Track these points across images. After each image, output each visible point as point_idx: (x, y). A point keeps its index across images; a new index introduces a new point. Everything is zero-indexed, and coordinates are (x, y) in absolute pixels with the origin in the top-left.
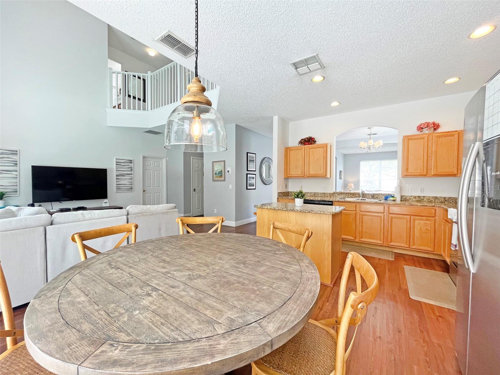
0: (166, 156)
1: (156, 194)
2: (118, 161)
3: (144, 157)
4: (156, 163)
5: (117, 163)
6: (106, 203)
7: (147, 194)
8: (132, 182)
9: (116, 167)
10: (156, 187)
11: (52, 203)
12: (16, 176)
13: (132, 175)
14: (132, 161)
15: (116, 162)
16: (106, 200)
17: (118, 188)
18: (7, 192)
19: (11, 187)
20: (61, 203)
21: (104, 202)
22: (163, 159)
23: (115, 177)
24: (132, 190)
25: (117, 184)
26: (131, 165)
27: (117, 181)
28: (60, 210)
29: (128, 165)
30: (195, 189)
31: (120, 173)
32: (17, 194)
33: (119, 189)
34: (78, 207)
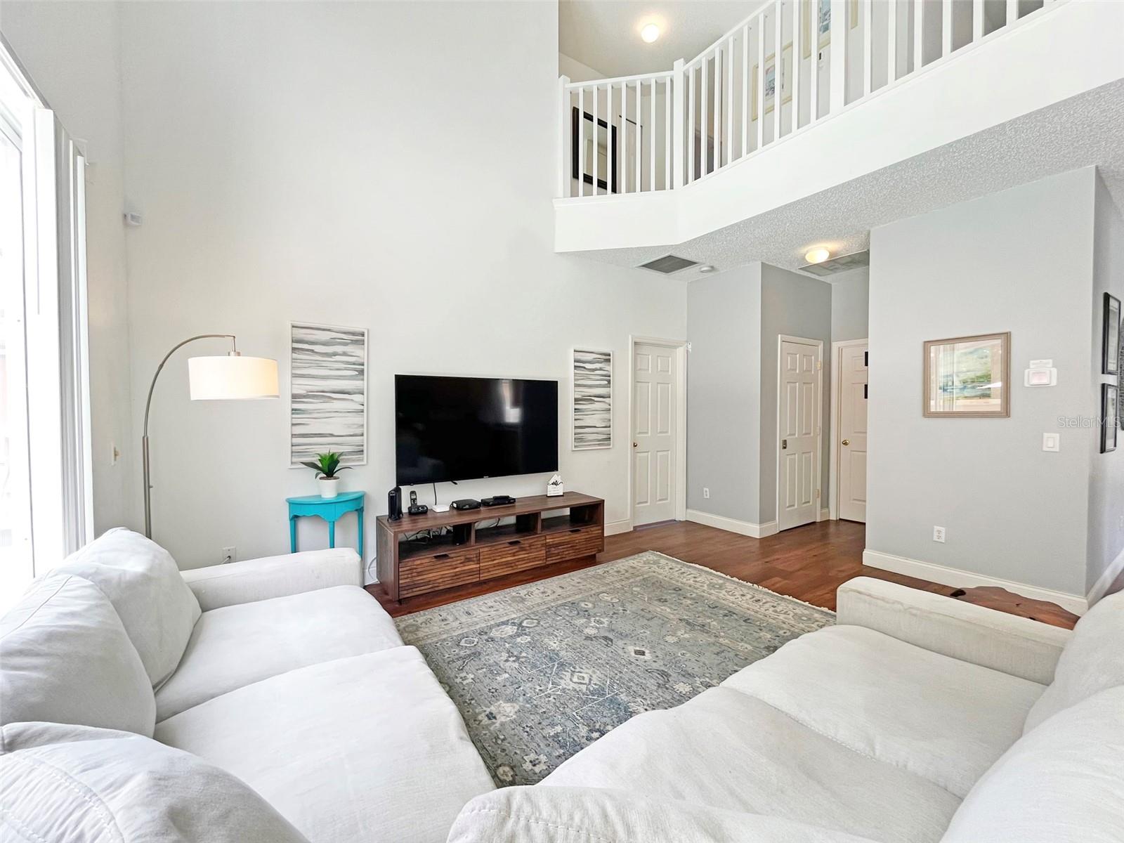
0: (685, 340)
1: (659, 454)
2: (580, 356)
3: (635, 342)
4: (659, 361)
5: (577, 364)
6: (555, 484)
7: (638, 454)
8: (610, 420)
9: (575, 374)
10: (660, 432)
11: (436, 484)
12: (361, 407)
13: (610, 397)
14: (609, 355)
15: (575, 361)
18: (341, 454)
19: (348, 438)
20: (456, 484)
21: (552, 480)
22: (675, 347)
24: (610, 445)
25: (576, 427)
26: (609, 368)
28: (455, 505)
29: (601, 369)
30: (785, 442)
31: (583, 394)
32: (362, 460)
33: (580, 440)
34: (496, 498)
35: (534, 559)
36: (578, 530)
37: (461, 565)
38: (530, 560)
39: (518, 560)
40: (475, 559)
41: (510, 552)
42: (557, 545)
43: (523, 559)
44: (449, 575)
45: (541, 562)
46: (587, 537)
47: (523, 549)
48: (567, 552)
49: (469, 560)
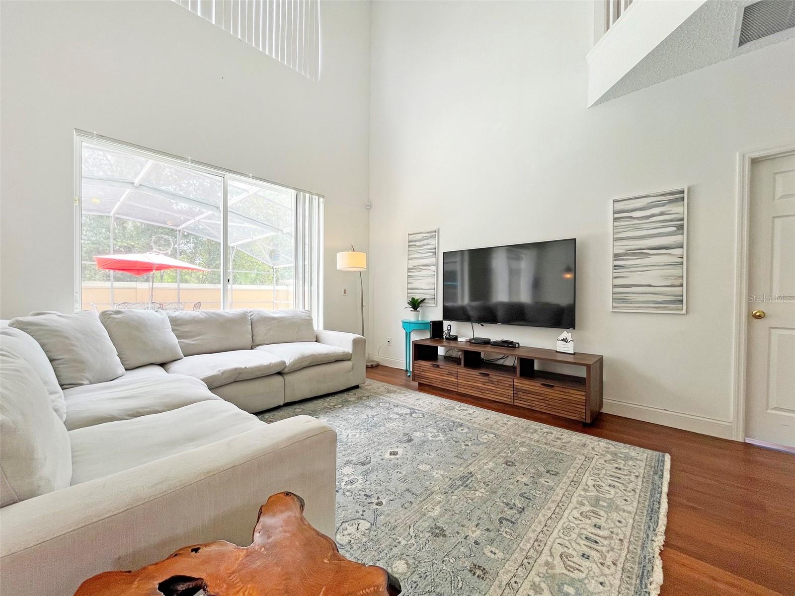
2: (620, 206)
3: (754, 160)
5: (616, 216)
6: (565, 340)
7: (778, 332)
8: (681, 277)
9: (614, 227)
11: (473, 324)
12: (434, 273)
13: (682, 247)
14: (681, 193)
15: (615, 212)
16: (565, 334)
17: (619, 299)
19: (428, 290)
20: (483, 325)
21: (562, 337)
23: (610, 262)
24: (681, 309)
25: (615, 287)
26: (679, 210)
27: (616, 275)
31: (628, 247)
33: (624, 300)
34: (503, 342)
35: (502, 395)
36: (553, 386)
37: (447, 376)
38: (497, 394)
39: (488, 390)
40: (455, 375)
41: (481, 380)
42: (526, 392)
43: (491, 391)
44: (440, 379)
45: (508, 400)
46: (562, 397)
47: (492, 382)
48: (537, 403)
49: (450, 374)
